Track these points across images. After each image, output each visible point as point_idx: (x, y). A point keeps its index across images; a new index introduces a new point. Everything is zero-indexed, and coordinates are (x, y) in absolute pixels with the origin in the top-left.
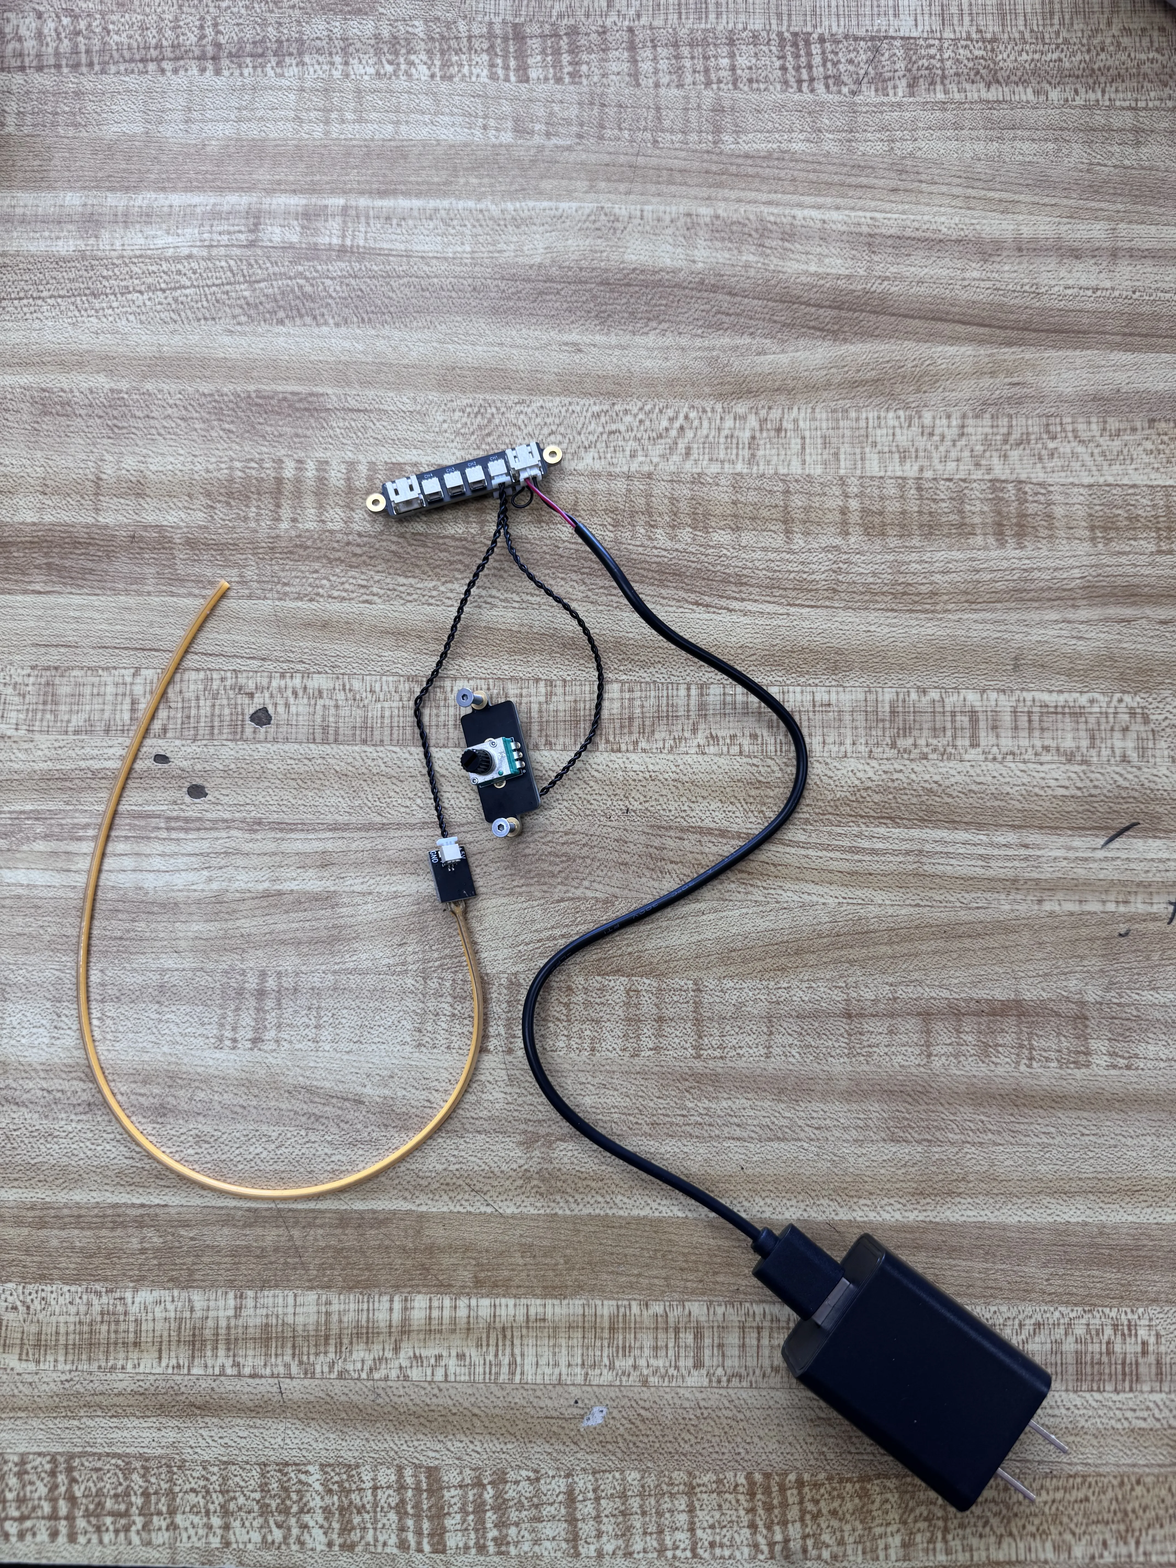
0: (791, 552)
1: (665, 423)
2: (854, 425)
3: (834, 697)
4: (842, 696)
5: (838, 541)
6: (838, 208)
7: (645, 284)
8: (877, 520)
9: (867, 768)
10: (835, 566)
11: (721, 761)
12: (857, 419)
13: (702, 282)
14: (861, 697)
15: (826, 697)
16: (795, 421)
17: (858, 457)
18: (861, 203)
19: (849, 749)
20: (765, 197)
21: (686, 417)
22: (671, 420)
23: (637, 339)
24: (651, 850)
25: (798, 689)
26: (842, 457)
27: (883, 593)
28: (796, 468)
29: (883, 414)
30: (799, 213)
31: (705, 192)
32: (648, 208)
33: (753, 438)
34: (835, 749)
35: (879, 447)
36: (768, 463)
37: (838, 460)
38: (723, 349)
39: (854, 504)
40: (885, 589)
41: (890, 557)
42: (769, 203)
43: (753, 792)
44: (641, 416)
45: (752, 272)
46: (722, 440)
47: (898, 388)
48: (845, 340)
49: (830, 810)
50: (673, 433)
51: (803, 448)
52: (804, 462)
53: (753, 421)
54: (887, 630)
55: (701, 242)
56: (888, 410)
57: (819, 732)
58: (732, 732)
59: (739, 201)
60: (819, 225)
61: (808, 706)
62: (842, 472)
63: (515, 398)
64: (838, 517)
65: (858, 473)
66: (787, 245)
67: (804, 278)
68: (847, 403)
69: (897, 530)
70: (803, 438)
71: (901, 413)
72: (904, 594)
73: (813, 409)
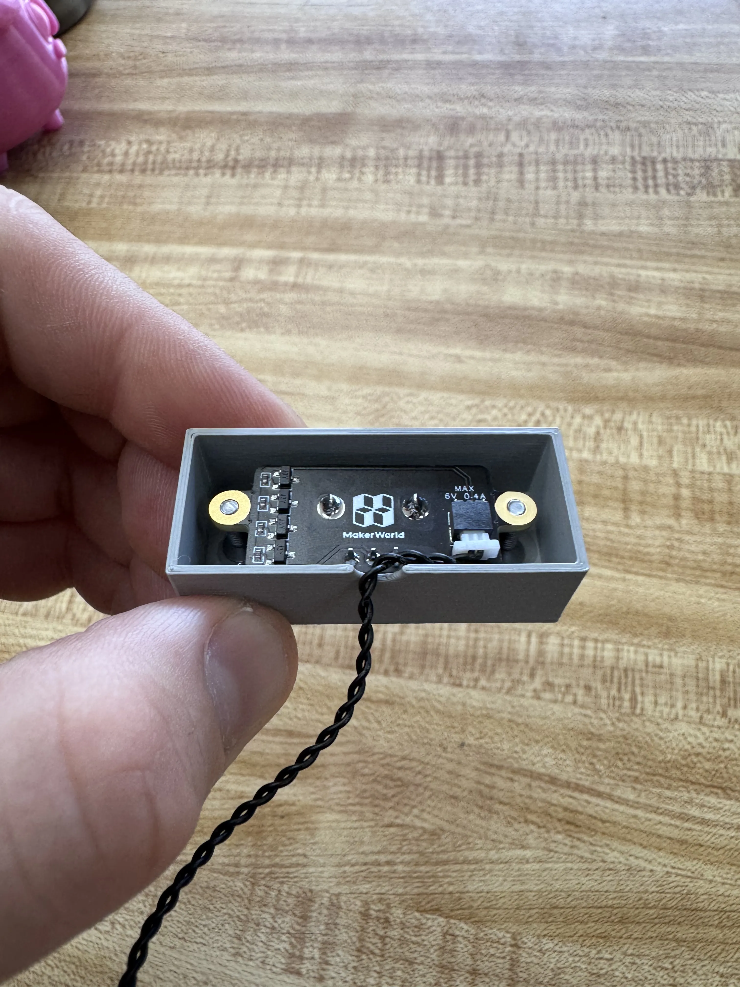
0: (628, 526)
2: (686, 429)
3: (666, 659)
4: (674, 660)
5: (671, 522)
6: (675, 270)
7: (517, 318)
8: (706, 507)
9: (699, 734)
10: (668, 543)
11: (556, 708)
12: (689, 425)
13: (562, 318)
14: (693, 663)
15: (658, 660)
16: (635, 423)
17: (690, 455)
18: (693, 268)
19: (681, 713)
20: (615, 261)
21: (543, 414)
22: (530, 415)
23: (508, 356)
24: (482, 787)
25: (632, 649)
26: (675, 453)
27: (714, 571)
28: (634, 459)
29: (711, 422)
30: (643, 273)
31: (568, 257)
32: (524, 267)
33: (598, 433)
34: (666, 710)
35: (708, 448)
36: (610, 453)
37: (671, 456)
38: (576, 366)
39: (685, 493)
40: (715, 567)
41: (720, 540)
42: (619, 266)
43: (585, 743)
44: (505, 410)
45: (602, 313)
46: (571, 433)
47: (725, 403)
48: (679, 365)
49: (660, 771)
51: (641, 444)
52: (641, 456)
53: (598, 421)
54: (717, 603)
55: (563, 291)
56: (716, 420)
57: (651, 691)
58: (567, 681)
59: (596, 263)
60: (659, 282)
61: (641, 665)
62: (675, 465)
64: (671, 502)
65: (690, 467)
66: (633, 294)
67: (646, 319)
68: (681, 413)
69: (725, 518)
70: (641, 437)
71: (728, 423)
72: (732, 573)
73: (651, 415)
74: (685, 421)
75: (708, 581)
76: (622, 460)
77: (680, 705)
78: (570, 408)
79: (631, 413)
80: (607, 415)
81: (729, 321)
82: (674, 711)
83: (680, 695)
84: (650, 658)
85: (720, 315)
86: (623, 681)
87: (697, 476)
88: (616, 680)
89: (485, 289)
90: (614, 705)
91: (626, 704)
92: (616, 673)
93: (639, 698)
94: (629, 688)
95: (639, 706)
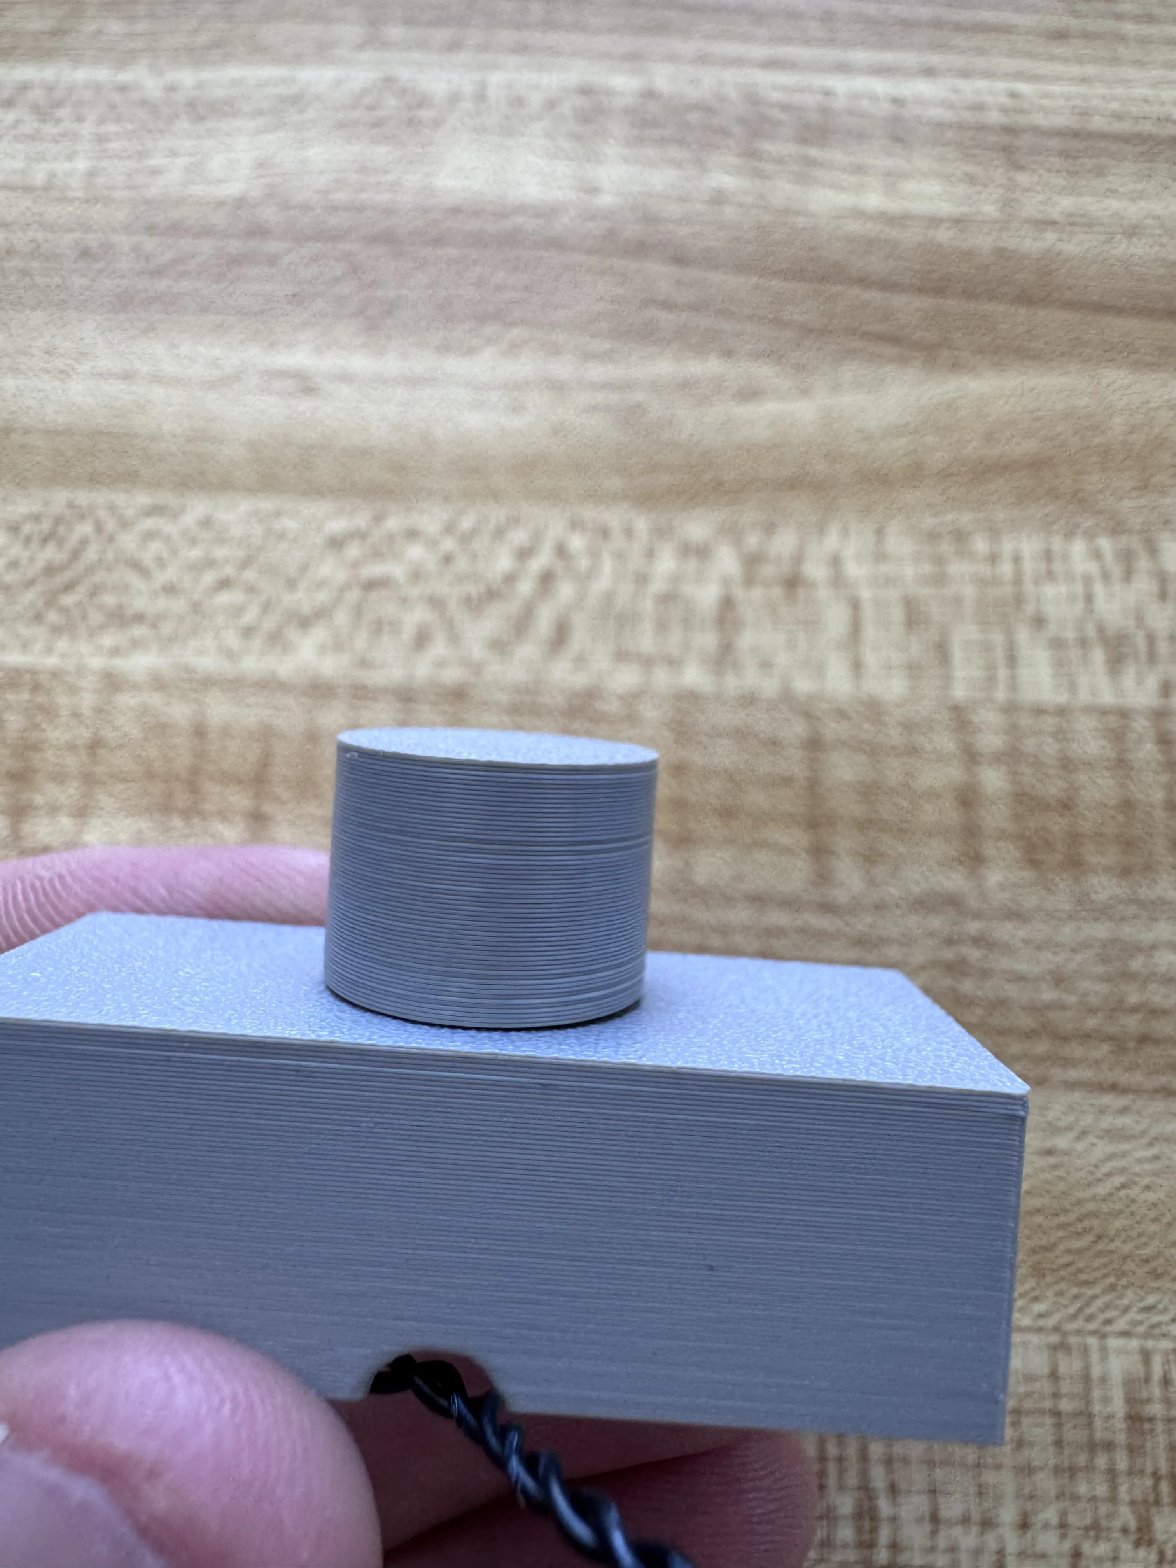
0: (827, 908)
1: (504, 562)
2: (985, 570)
5: (956, 881)
6: (929, 72)
7: (478, 240)
8: (1057, 824)
10: (948, 955)
12: (993, 559)
13: (611, 234)
16: (835, 561)
17: (999, 654)
18: (980, 62)
19: (1012, 1544)
20: (761, 52)
21: (560, 550)
22: (524, 554)
23: (454, 365)
26: (958, 654)
27: (1087, 1037)
28: (837, 679)
29: (1057, 544)
30: (840, 84)
31: (625, 43)
32: (495, 79)
33: (727, 603)
34: (968, 1540)
35: (1052, 629)
36: (766, 665)
37: (945, 661)
38: (655, 387)
39: (992, 780)
40: (1091, 1023)
41: (1101, 931)
42: (771, 64)
44: (448, 544)
45: (729, 212)
46: (648, 605)
47: (1094, 481)
48: (956, 366)
50: (525, 587)
52: (857, 667)
53: (726, 561)
54: (1102, 1148)
55: (611, 149)
56: (1069, 535)
59: (702, 59)
60: (886, 108)
62: (960, 693)
63: (143, 499)
64: (953, 815)
65: (1001, 695)
66: (813, 152)
67: (853, 226)
68: (966, 518)
69: (1111, 857)
70: (856, 605)
71: (1105, 544)
72: (1144, 1039)
73: (880, 532)
74: (980, 545)
75: (1073, 1074)
76: (803, 685)
77: (1008, 1515)
78: (642, 524)
79: (821, 529)
80: (752, 540)
81: (1089, 223)
82: (991, 1540)
83: (1007, 1481)
85: (1066, 203)
87: (1025, 721)
89: (382, 153)
91: (846, 1532)
93: (884, 1506)
94: (852, 1477)
95: (884, 1535)
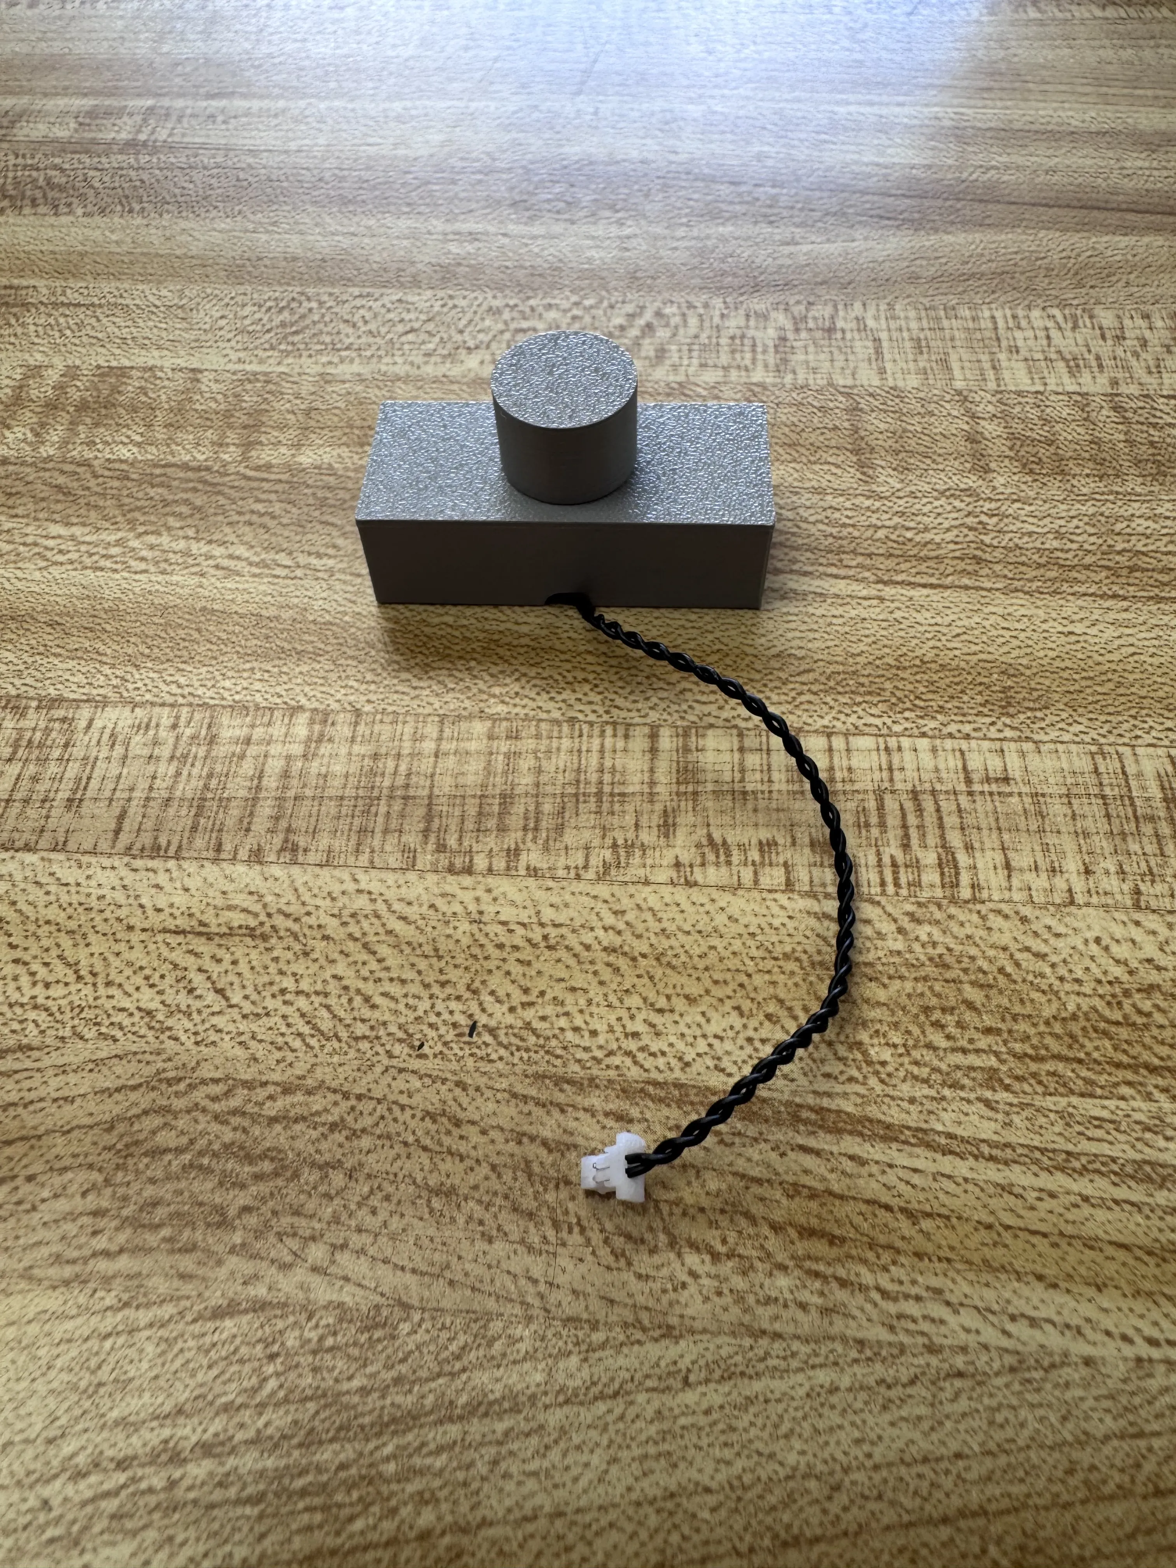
74: (965, 312)
75: (1079, 588)
76: (842, 380)
78: (717, 303)
79: (848, 305)
80: (797, 310)
81: (1018, 168)
82: (1060, 882)
84: (975, 763)
85: (1001, 159)
86: (912, 820)
87: (1013, 399)
88: (893, 821)
90: (897, 885)
91: (931, 877)
92: (891, 804)
94: (932, 839)
